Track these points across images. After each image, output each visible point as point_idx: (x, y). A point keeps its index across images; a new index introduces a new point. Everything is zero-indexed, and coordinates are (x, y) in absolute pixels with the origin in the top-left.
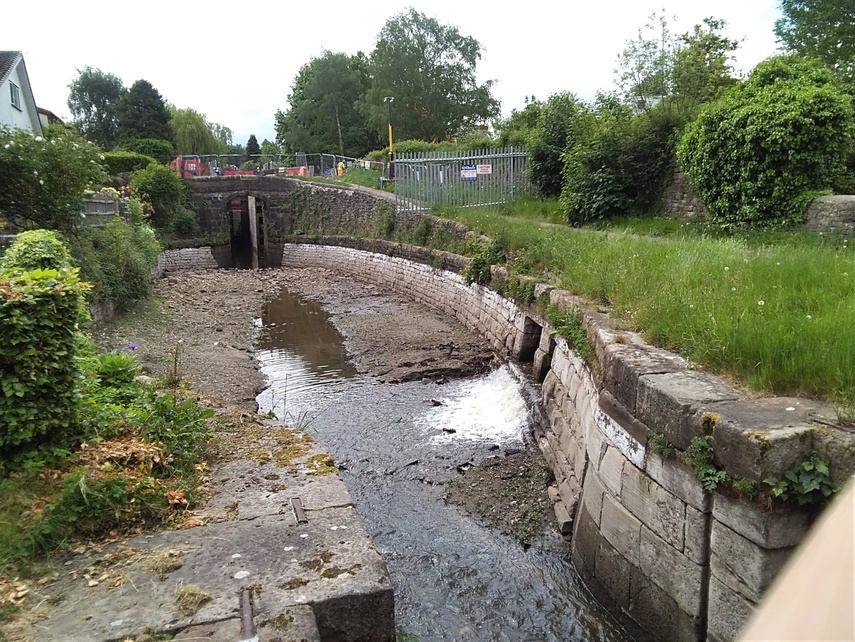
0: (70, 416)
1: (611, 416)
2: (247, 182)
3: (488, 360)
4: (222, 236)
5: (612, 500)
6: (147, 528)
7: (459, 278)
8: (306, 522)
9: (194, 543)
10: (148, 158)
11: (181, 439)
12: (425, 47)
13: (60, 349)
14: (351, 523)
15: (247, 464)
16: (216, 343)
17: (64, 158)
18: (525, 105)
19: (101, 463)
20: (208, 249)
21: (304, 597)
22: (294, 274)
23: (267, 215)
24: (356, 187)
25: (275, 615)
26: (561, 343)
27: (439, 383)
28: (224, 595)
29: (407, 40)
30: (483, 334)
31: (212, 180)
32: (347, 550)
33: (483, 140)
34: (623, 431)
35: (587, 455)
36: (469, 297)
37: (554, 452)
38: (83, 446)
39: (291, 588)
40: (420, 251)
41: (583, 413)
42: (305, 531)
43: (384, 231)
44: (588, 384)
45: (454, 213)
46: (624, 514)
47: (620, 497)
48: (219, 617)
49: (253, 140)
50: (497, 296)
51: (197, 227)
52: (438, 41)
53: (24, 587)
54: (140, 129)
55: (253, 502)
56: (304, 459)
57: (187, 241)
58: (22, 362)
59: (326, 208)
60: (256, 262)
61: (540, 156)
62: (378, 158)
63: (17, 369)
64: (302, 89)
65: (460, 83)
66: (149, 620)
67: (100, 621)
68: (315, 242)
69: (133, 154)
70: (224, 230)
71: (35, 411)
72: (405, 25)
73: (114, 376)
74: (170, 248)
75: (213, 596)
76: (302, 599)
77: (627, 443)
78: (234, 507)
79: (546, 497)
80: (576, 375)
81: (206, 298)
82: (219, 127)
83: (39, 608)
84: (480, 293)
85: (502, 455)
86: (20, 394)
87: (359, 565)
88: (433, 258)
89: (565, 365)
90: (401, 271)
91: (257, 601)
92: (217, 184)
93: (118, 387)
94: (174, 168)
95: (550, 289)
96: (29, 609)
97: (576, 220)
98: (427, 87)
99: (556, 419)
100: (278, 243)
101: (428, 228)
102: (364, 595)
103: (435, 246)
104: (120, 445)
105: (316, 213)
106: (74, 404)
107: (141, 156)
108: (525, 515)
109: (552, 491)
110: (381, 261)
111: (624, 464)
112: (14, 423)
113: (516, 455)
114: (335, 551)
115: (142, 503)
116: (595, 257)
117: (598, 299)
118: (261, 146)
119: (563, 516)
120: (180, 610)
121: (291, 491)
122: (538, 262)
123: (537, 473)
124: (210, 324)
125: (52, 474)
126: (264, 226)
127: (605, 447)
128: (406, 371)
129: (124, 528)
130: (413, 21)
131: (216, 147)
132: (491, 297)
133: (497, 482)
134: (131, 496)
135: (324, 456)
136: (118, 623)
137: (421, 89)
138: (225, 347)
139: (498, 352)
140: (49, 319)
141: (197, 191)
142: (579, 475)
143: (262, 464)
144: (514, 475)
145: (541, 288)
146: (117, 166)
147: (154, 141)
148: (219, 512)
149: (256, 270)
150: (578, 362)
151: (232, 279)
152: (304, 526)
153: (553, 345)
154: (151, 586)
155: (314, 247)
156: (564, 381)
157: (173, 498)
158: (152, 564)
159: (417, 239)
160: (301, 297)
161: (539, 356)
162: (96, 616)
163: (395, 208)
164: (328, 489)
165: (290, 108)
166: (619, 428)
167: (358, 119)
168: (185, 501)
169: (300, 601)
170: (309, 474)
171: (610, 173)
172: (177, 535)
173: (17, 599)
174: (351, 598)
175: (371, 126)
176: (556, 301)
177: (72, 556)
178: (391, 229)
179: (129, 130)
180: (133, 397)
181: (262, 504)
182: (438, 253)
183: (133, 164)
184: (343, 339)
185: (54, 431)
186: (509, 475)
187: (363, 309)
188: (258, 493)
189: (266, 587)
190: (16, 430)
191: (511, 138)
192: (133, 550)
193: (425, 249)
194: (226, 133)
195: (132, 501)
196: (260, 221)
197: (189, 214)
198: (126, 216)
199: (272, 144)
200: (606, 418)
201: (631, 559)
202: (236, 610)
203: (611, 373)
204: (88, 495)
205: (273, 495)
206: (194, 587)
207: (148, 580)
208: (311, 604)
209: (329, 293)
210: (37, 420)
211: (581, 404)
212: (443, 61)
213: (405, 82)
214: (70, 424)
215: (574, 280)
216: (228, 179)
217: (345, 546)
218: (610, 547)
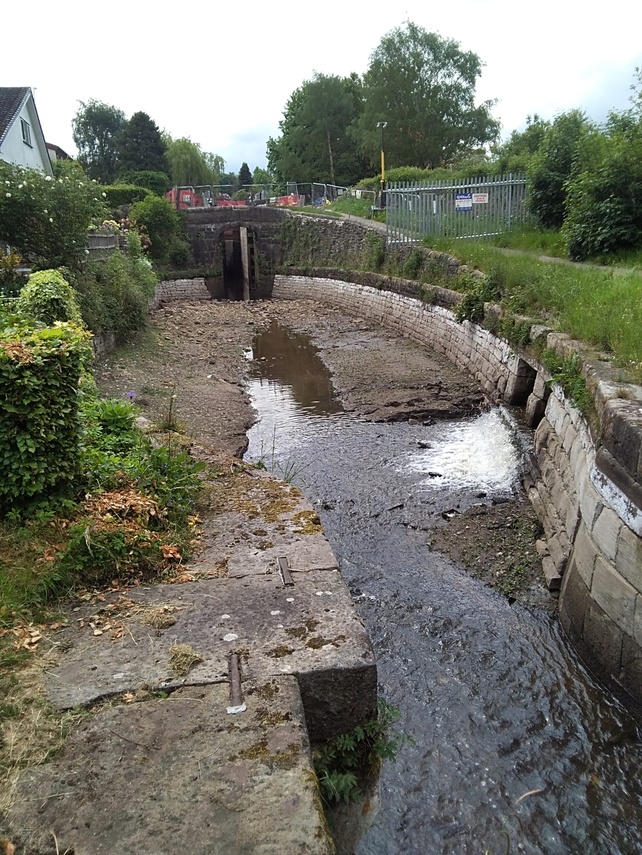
0: (76, 469)
1: (609, 477)
2: (240, 213)
3: (478, 402)
4: (215, 267)
5: (605, 563)
6: (144, 580)
7: (450, 314)
8: (292, 585)
9: (186, 600)
10: (146, 190)
11: (175, 492)
12: (422, 66)
13: (65, 407)
14: (336, 589)
15: (236, 517)
16: (209, 376)
17: (71, 195)
18: (527, 126)
19: (103, 514)
20: (202, 280)
21: (289, 667)
22: (283, 307)
23: (258, 246)
24: (346, 217)
25: (261, 683)
26: (557, 390)
27: (426, 425)
28: (214, 658)
29: (404, 60)
30: (474, 375)
31: (205, 211)
32: (331, 619)
33: (479, 167)
34: (621, 494)
35: (579, 512)
36: (460, 335)
37: (544, 504)
38: (87, 496)
39: (277, 656)
40: (410, 285)
41: (577, 467)
42: (291, 594)
43: (374, 264)
44: (584, 438)
45: (446, 245)
46: (618, 580)
47: (614, 561)
48: (210, 680)
49: (245, 168)
50: (490, 336)
51: (191, 259)
52: (436, 59)
53: (37, 632)
54: (139, 162)
55: (242, 559)
56: (292, 514)
57: (183, 272)
58: (33, 420)
59: (316, 239)
60: (247, 294)
61: (541, 184)
62: (369, 187)
63: (29, 426)
64: (294, 115)
65: (457, 104)
66: (146, 676)
67: (103, 672)
68: (305, 273)
69: (132, 187)
70: (217, 261)
71: (45, 465)
72: (402, 42)
73: (114, 424)
74: (166, 279)
75: (203, 658)
76: (287, 669)
77: (624, 506)
78: (224, 563)
79: (534, 551)
80: (571, 426)
81: (200, 330)
82: (212, 157)
83: (50, 654)
84: (472, 332)
85: (489, 504)
86: (32, 450)
87: (344, 637)
88: (423, 292)
89: (560, 414)
90: (390, 305)
91: (244, 667)
92: (210, 215)
93: (118, 435)
94: (169, 200)
95: (547, 332)
96: (41, 655)
97: (579, 253)
98: (422, 109)
99: (548, 470)
100: (269, 275)
101: (420, 261)
102: (348, 670)
103: (426, 280)
104: (120, 497)
105: (306, 244)
106: (79, 457)
107: (140, 188)
108: (511, 568)
109: (540, 544)
110: (369, 294)
111: (620, 529)
112: (27, 477)
113: (504, 504)
114: (319, 619)
115: (139, 556)
116: (598, 298)
117: (600, 346)
118: (253, 174)
119: (551, 572)
120: (174, 669)
121: (277, 549)
122: (535, 301)
123: (526, 525)
124: (203, 357)
125: (61, 522)
126: (256, 257)
127: (600, 507)
128: (392, 411)
129: (125, 578)
130: (410, 37)
131: (209, 177)
132: (483, 336)
133: (483, 532)
134: (129, 548)
135: (310, 513)
136: (119, 676)
137: (416, 113)
138: (217, 380)
139: (489, 394)
140: (56, 379)
141: (191, 221)
142: (570, 532)
143: (251, 518)
144: (501, 526)
145: (537, 330)
146: (116, 199)
147: (150, 173)
148: (210, 569)
149: (247, 301)
150: (575, 413)
151: (224, 310)
152: (290, 589)
153: (548, 392)
154: (148, 640)
155: (303, 279)
156: (558, 430)
157: (168, 553)
158: (149, 618)
159: (407, 273)
160: (290, 330)
161: (532, 401)
162: (100, 667)
163: (386, 240)
164: (314, 549)
165: (282, 135)
166: (617, 490)
167: (350, 146)
168: (178, 556)
169: (285, 670)
170: (295, 532)
171: (618, 203)
172: (172, 589)
173: (31, 644)
174: (334, 672)
175: (363, 152)
176: (553, 345)
177: (79, 603)
178: (381, 261)
179: (129, 162)
180: (131, 445)
181: (250, 561)
182: (429, 287)
183: (132, 197)
184: (331, 375)
185: (61, 482)
186: (496, 526)
187: (351, 344)
188: (247, 549)
189: (254, 653)
190: (29, 483)
191: (510, 164)
192: (132, 602)
193: (415, 283)
194: (219, 161)
195: (131, 553)
196: (251, 251)
197: (184, 245)
198: (126, 249)
199: (263, 172)
200: (602, 479)
201: (623, 627)
202: (225, 675)
203: (610, 430)
204: (91, 546)
205: (261, 553)
206: (185, 648)
207: (145, 635)
208: (296, 674)
209: (317, 327)
210: (47, 473)
211: (577, 458)
212: (440, 81)
213: (399, 104)
214: (75, 476)
215: (573, 323)
216: (220, 210)
217: (329, 614)
218: (601, 611)
